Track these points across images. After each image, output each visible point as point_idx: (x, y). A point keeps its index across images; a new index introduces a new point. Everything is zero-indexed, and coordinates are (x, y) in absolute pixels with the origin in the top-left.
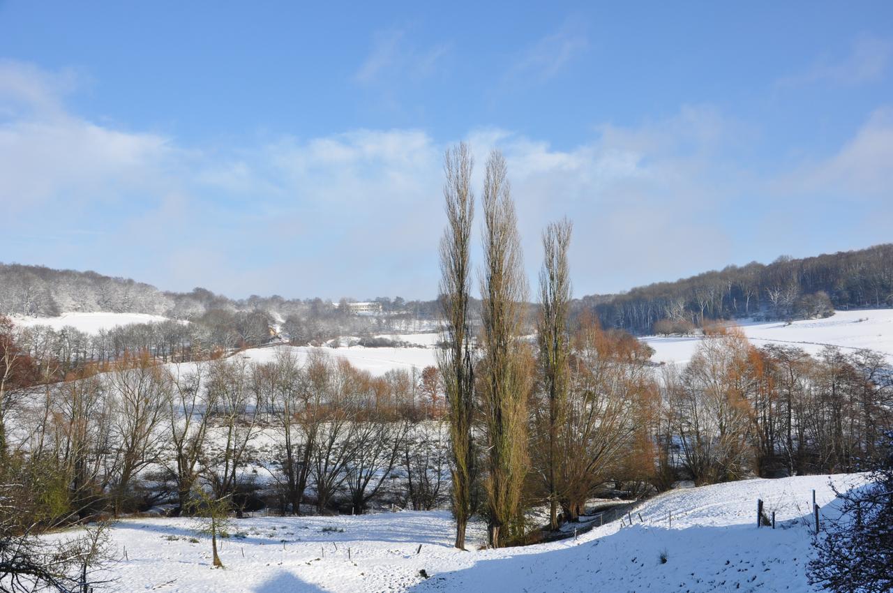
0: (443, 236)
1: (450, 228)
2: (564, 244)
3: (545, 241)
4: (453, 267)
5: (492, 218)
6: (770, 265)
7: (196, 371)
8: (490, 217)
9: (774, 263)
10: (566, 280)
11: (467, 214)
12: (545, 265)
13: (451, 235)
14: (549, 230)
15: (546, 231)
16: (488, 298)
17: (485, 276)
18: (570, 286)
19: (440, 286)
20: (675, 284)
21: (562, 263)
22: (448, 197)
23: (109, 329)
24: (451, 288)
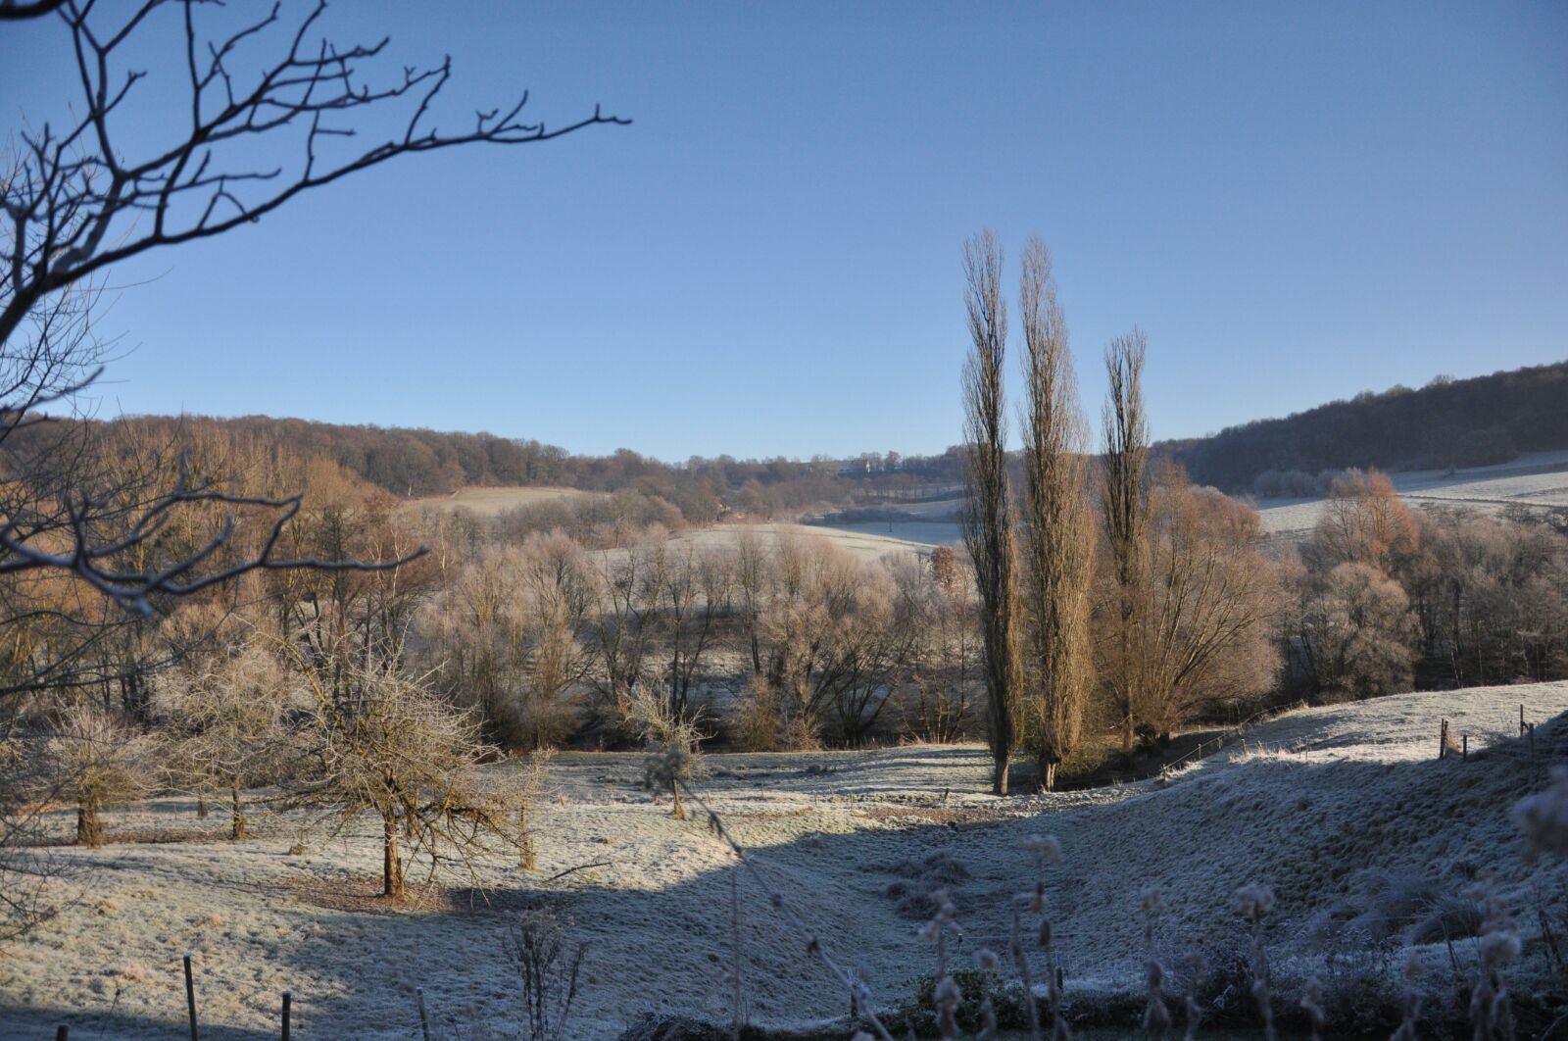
0: (966, 360)
1: (976, 351)
2: (1135, 370)
3: (1108, 363)
4: (981, 405)
5: (1033, 331)
6: (1422, 389)
7: (628, 558)
8: (1030, 331)
9: (1427, 387)
10: (1140, 418)
11: (998, 328)
12: (1110, 398)
13: (977, 360)
14: (1114, 347)
15: (1110, 347)
16: (1033, 446)
17: (1027, 417)
18: (1146, 426)
19: (964, 432)
20: (1285, 421)
21: (1134, 396)
22: (970, 308)
23: (510, 508)
24: (979, 432)
